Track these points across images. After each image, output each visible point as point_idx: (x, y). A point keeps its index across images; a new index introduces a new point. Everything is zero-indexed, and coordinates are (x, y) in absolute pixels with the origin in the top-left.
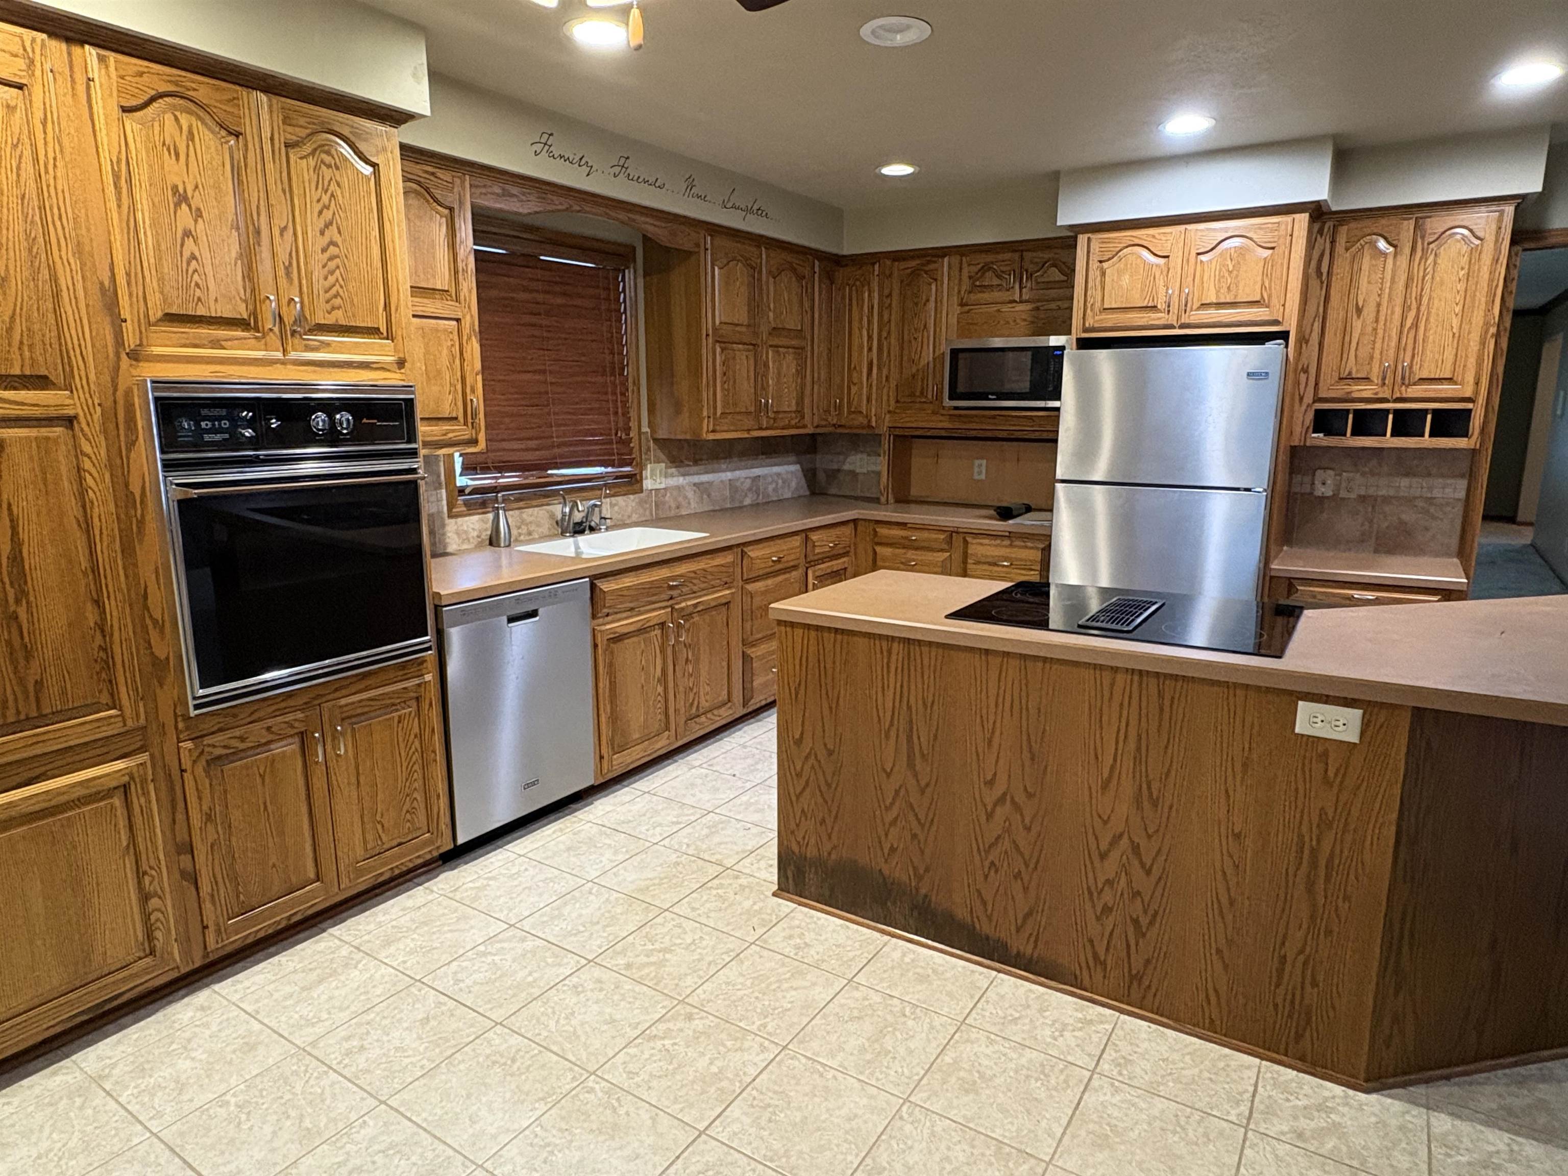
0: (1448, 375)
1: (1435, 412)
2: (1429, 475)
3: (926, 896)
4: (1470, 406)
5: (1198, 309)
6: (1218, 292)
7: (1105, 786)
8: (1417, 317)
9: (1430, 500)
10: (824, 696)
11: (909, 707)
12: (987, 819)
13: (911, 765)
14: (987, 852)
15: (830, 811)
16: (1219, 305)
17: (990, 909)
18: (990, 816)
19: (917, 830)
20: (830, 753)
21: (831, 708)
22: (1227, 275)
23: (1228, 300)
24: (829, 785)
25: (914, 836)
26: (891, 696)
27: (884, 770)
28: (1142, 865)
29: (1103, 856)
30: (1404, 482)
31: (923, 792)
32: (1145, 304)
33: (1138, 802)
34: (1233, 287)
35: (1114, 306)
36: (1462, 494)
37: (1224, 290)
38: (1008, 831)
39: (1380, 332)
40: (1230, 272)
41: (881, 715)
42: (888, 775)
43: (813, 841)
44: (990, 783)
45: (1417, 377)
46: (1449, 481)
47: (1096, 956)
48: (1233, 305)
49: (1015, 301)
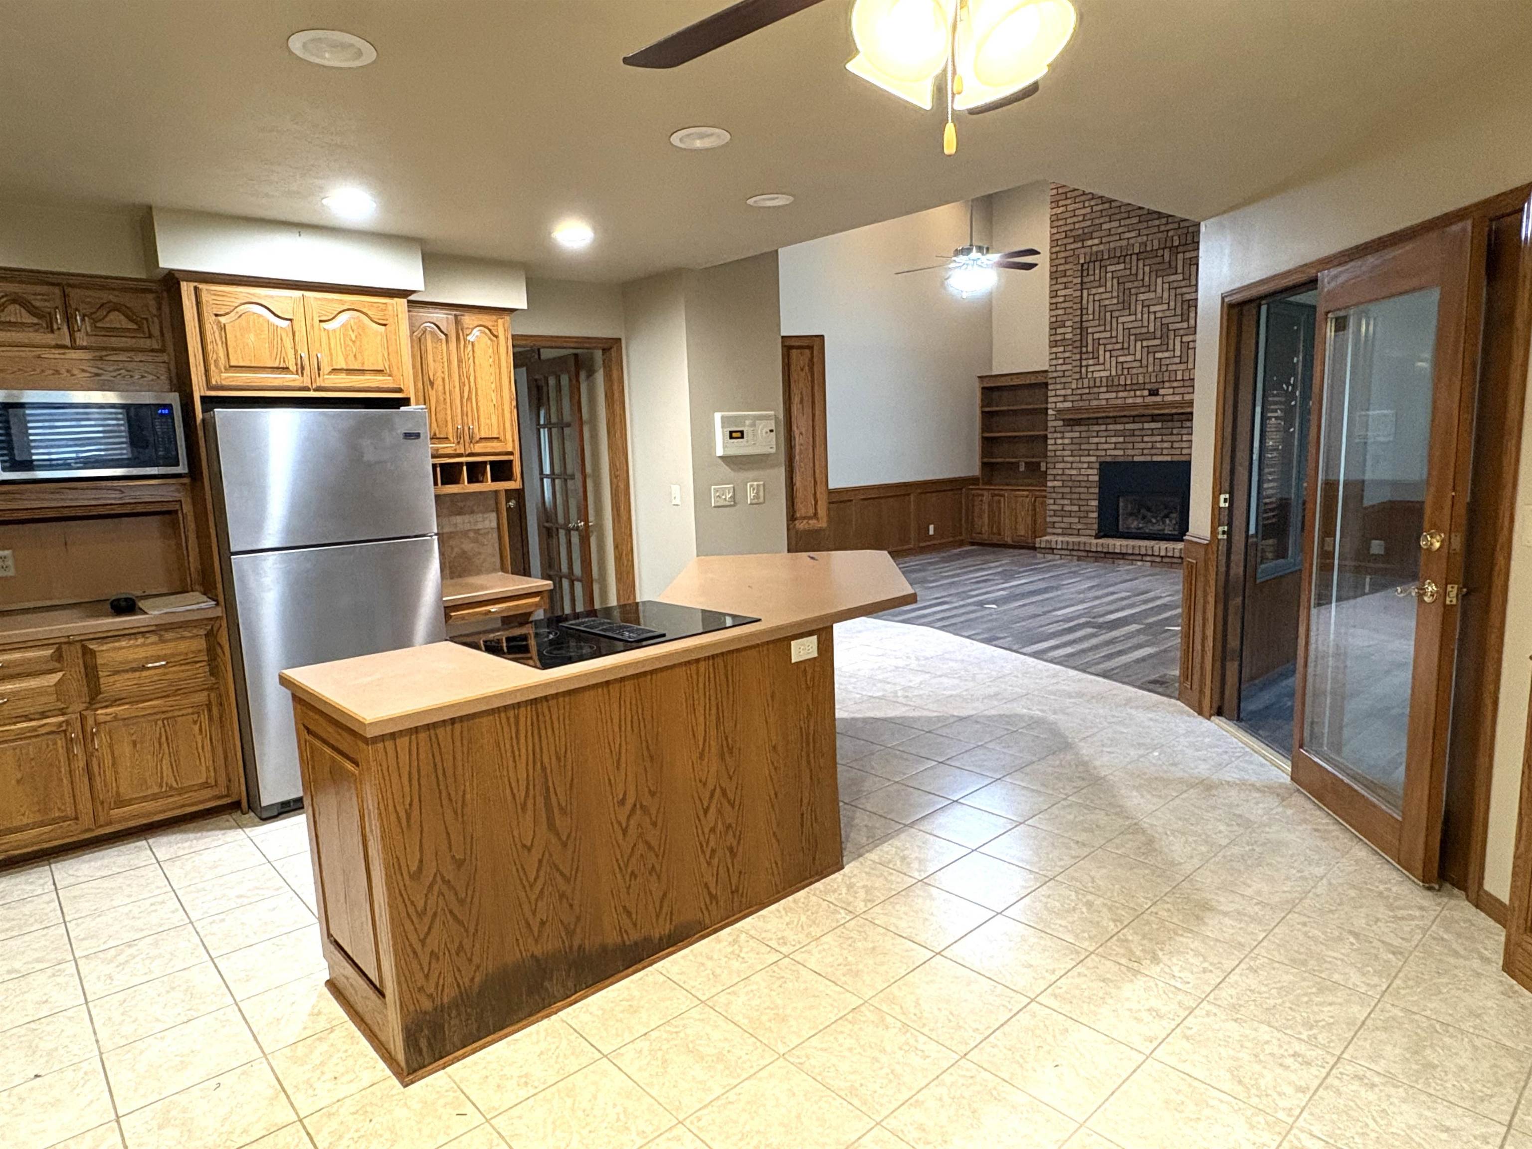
0: (495, 436)
1: (492, 463)
2: (472, 512)
3: (580, 947)
4: (511, 457)
5: (330, 373)
6: (346, 359)
7: (701, 757)
8: (470, 391)
9: (477, 531)
10: (445, 802)
11: (544, 769)
12: (624, 835)
13: (551, 825)
14: (627, 866)
15: (467, 931)
16: (349, 371)
17: (634, 916)
18: (625, 832)
19: (563, 886)
20: (460, 864)
21: (456, 813)
22: (351, 343)
23: (357, 367)
24: (461, 902)
25: (562, 896)
26: (524, 765)
27: (524, 846)
28: (729, 802)
29: (706, 812)
30: (459, 519)
31: (565, 845)
32: (276, 365)
33: (722, 757)
34: (358, 355)
35: (242, 364)
36: (494, 524)
37: (351, 357)
38: (641, 835)
39: (448, 400)
40: (354, 342)
41: (515, 791)
42: (529, 850)
43: (450, 980)
44: (622, 802)
45: (478, 438)
46: (486, 515)
47: (710, 893)
48: (362, 371)
49: (64, 347)
